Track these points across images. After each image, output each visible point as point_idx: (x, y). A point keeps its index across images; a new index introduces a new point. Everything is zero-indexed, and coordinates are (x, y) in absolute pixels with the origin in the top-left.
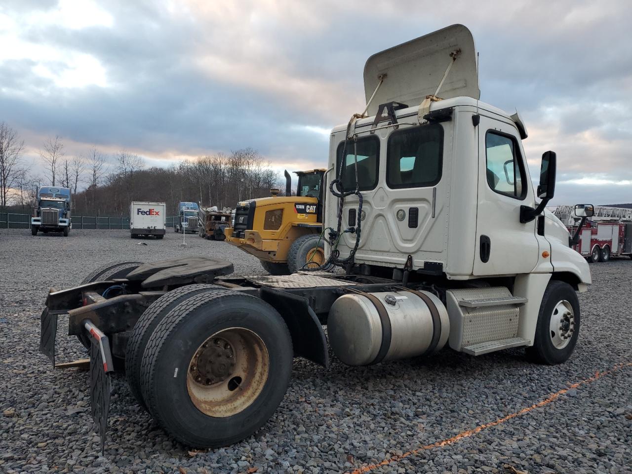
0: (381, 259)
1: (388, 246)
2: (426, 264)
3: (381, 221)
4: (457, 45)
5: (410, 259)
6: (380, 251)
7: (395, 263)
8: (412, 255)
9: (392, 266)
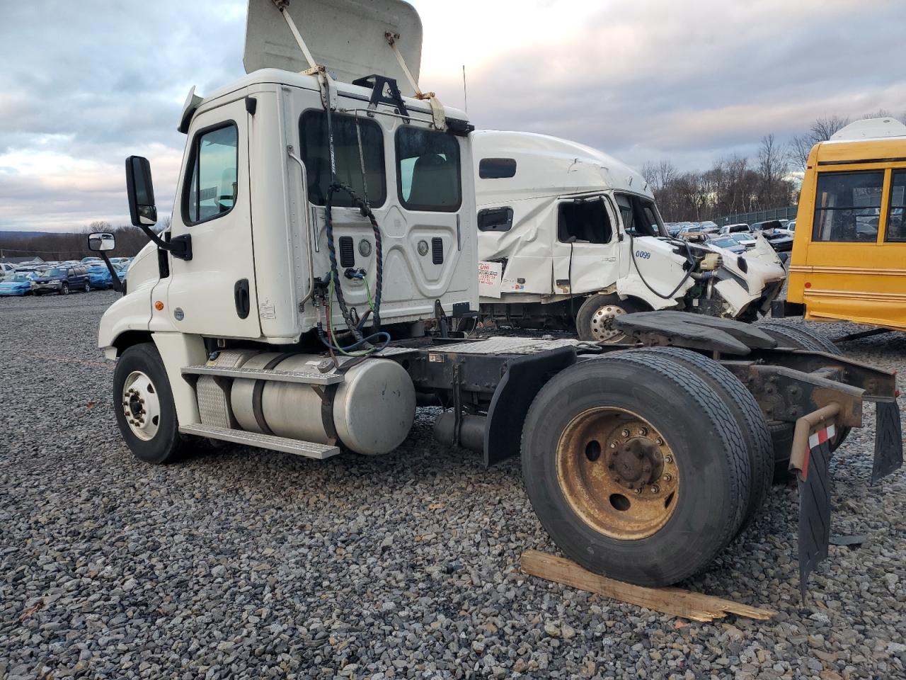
0: (402, 312)
1: (410, 292)
2: (455, 306)
3: (396, 257)
4: (396, 27)
5: (438, 305)
6: (400, 301)
7: (419, 315)
8: (440, 299)
9: (417, 318)
